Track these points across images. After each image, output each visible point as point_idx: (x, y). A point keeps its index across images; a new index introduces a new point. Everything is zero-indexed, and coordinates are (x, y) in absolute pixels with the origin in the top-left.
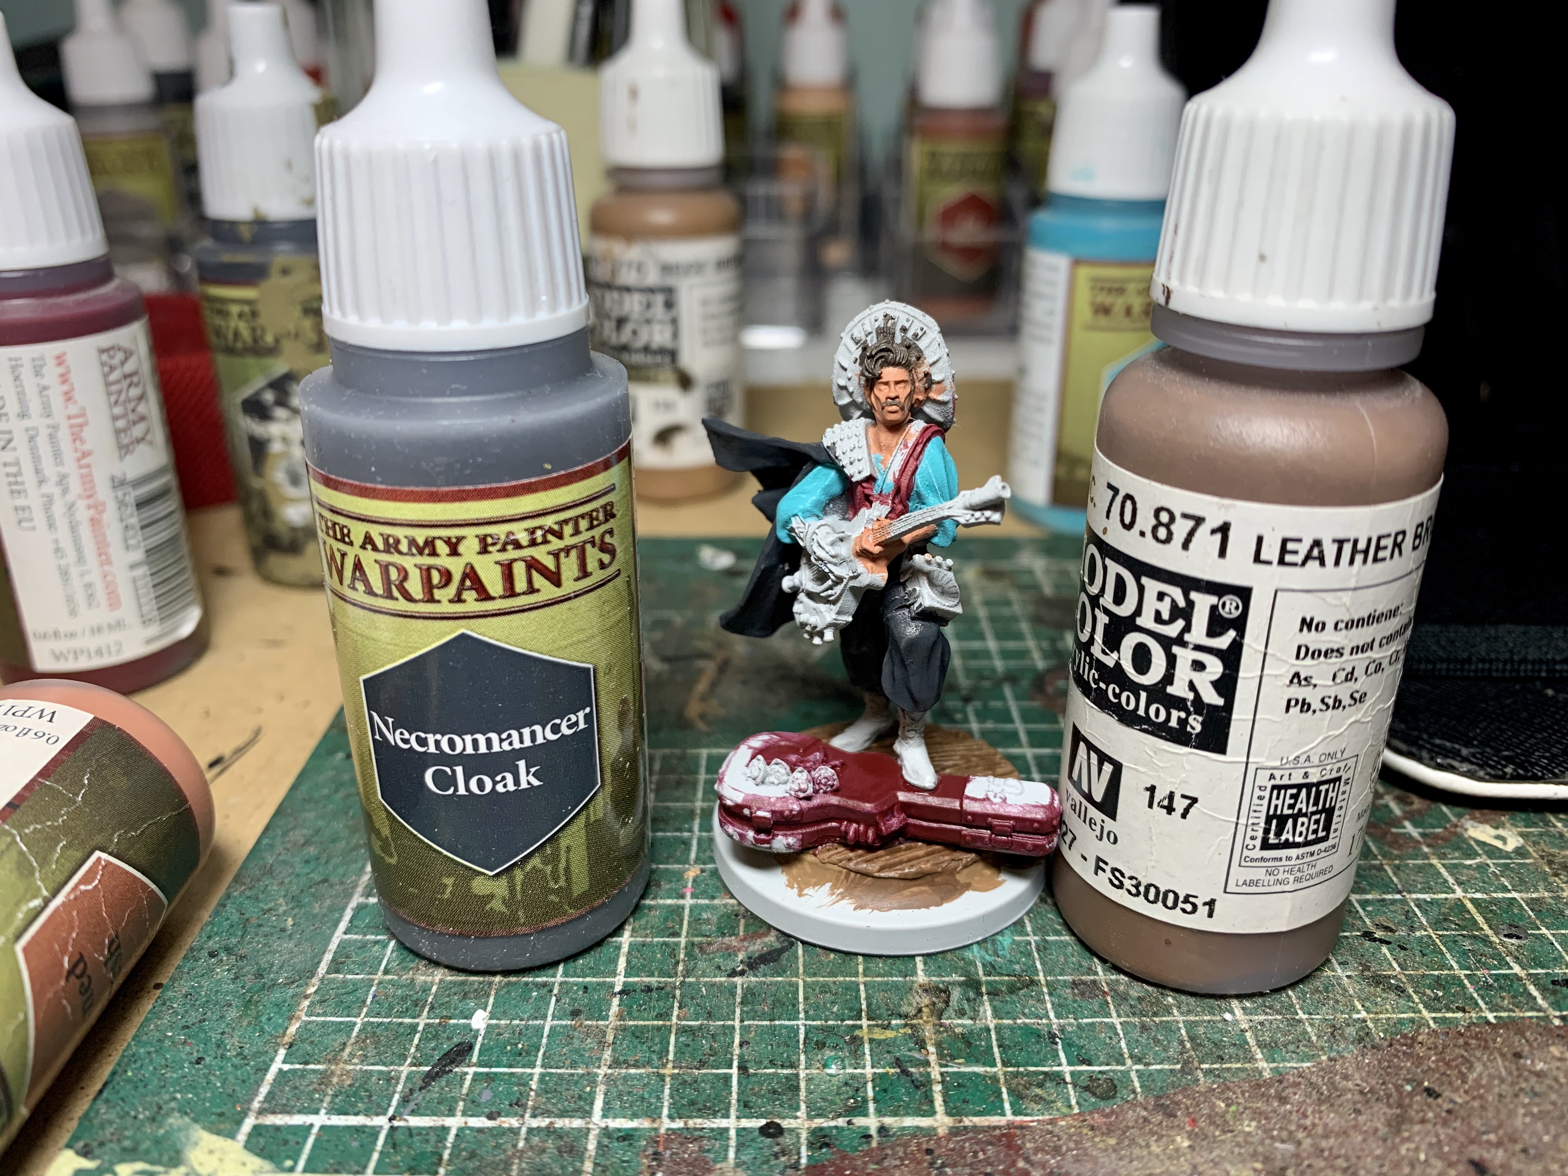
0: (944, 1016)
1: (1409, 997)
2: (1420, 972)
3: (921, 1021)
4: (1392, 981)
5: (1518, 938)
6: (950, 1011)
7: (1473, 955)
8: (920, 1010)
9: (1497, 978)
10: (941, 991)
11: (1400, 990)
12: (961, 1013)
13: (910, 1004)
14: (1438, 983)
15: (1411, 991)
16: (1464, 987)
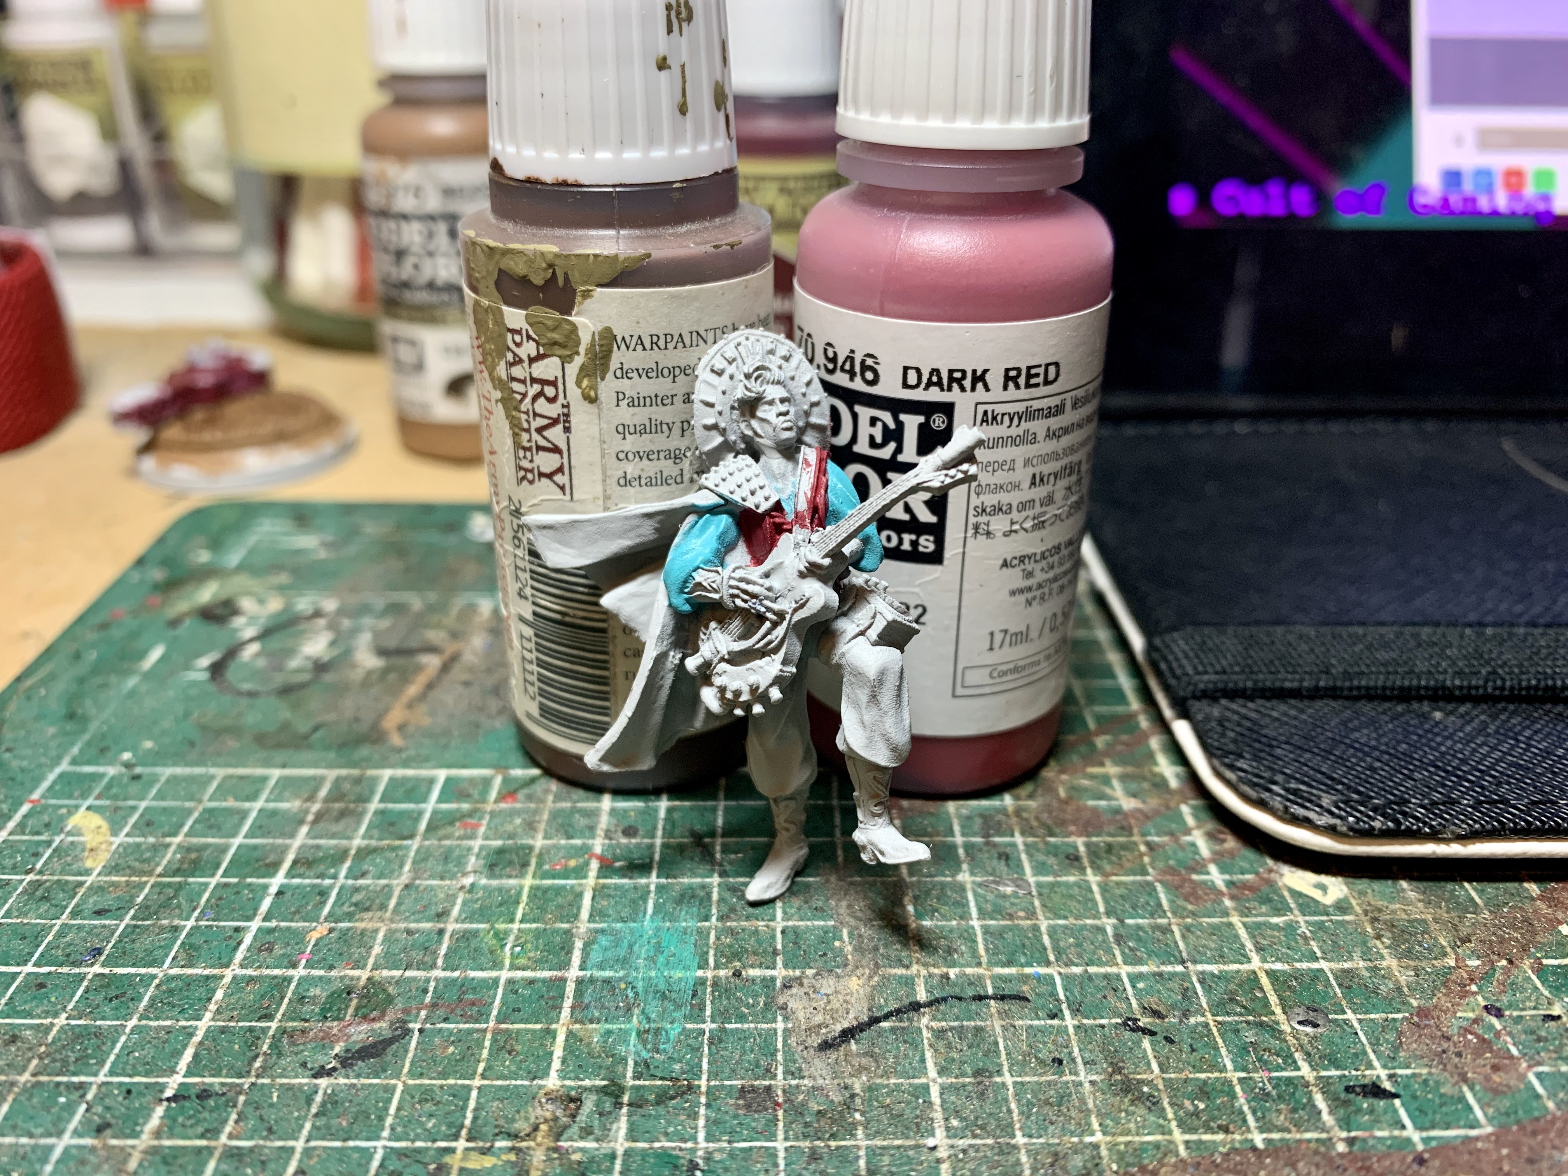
0: (565, 1136)
1: (1162, 1112)
2: (1183, 1076)
3: (532, 1144)
4: (1145, 1089)
5: (1316, 1026)
6: (575, 1129)
7: (1255, 1049)
8: (536, 1128)
9: (1277, 1083)
10: (572, 1100)
11: (1153, 1103)
12: (586, 1132)
13: (527, 1119)
14: (1204, 1091)
15: (1165, 1103)
16: (1233, 1096)
